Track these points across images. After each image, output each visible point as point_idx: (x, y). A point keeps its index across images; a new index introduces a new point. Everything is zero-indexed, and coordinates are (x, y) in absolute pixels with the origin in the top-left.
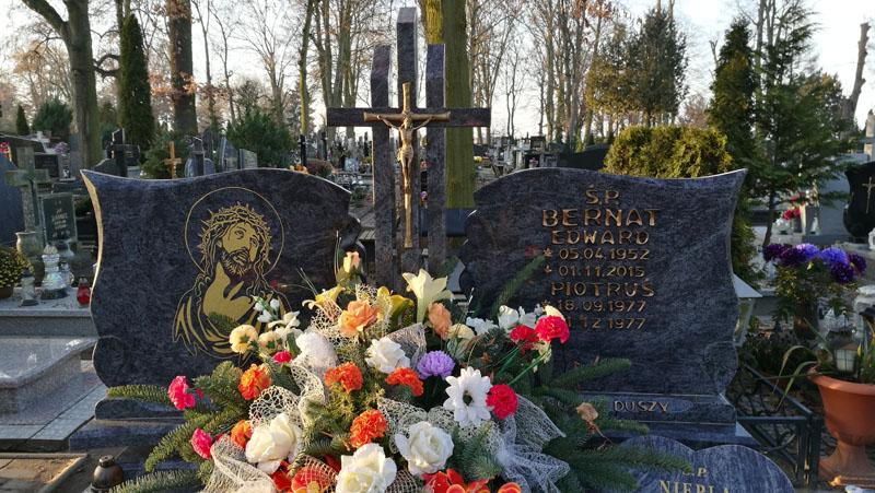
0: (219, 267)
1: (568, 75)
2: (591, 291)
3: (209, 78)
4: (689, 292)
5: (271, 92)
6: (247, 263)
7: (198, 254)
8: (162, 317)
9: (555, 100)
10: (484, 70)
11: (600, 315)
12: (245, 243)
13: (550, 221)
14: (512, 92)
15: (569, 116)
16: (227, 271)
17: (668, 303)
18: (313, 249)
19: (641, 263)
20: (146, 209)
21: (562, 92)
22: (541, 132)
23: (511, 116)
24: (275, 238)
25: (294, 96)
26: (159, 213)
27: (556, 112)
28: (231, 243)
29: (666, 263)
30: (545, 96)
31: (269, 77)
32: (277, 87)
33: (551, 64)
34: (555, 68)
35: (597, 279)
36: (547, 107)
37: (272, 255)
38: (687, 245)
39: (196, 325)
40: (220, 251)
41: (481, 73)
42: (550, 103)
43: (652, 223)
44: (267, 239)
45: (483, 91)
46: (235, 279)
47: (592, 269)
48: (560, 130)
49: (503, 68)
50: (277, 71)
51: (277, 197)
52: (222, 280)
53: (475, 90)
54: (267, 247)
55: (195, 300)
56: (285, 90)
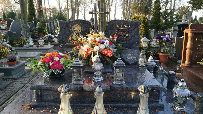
0: (74, 32)
1: (128, 6)
2: (122, 35)
3: (45, 6)
4: (134, 35)
5: (59, 10)
6: (78, 32)
7: (72, 31)
8: (67, 39)
9: (125, 12)
10: (109, 4)
11: (123, 39)
12: (78, 29)
13: (117, 26)
14: (115, 10)
15: (128, 15)
16: (75, 33)
17: (132, 37)
18: (86, 30)
19: (128, 32)
20: (65, 25)
21: (127, 9)
22: (122, 19)
23: (115, 15)
24: (82, 28)
25: (64, 10)
26: (67, 25)
27: (125, 14)
28: (76, 29)
29: (131, 32)
30: (123, 11)
31: (59, 6)
32: (60, 8)
33: (124, 4)
34: (125, 4)
35: (123, 34)
36: (123, 13)
37: (81, 31)
38: (134, 29)
39: (71, 40)
40: (75, 30)
41: (108, 5)
42: (124, 12)
43: (130, 27)
44: (81, 29)
45: (108, 9)
46: (76, 34)
47: (122, 33)
48: (126, 18)
49: (113, 4)
50: (60, 5)
51: (82, 23)
52: (75, 34)
53: (107, 9)
54: (81, 30)
55: (71, 36)
56: (62, 9)
